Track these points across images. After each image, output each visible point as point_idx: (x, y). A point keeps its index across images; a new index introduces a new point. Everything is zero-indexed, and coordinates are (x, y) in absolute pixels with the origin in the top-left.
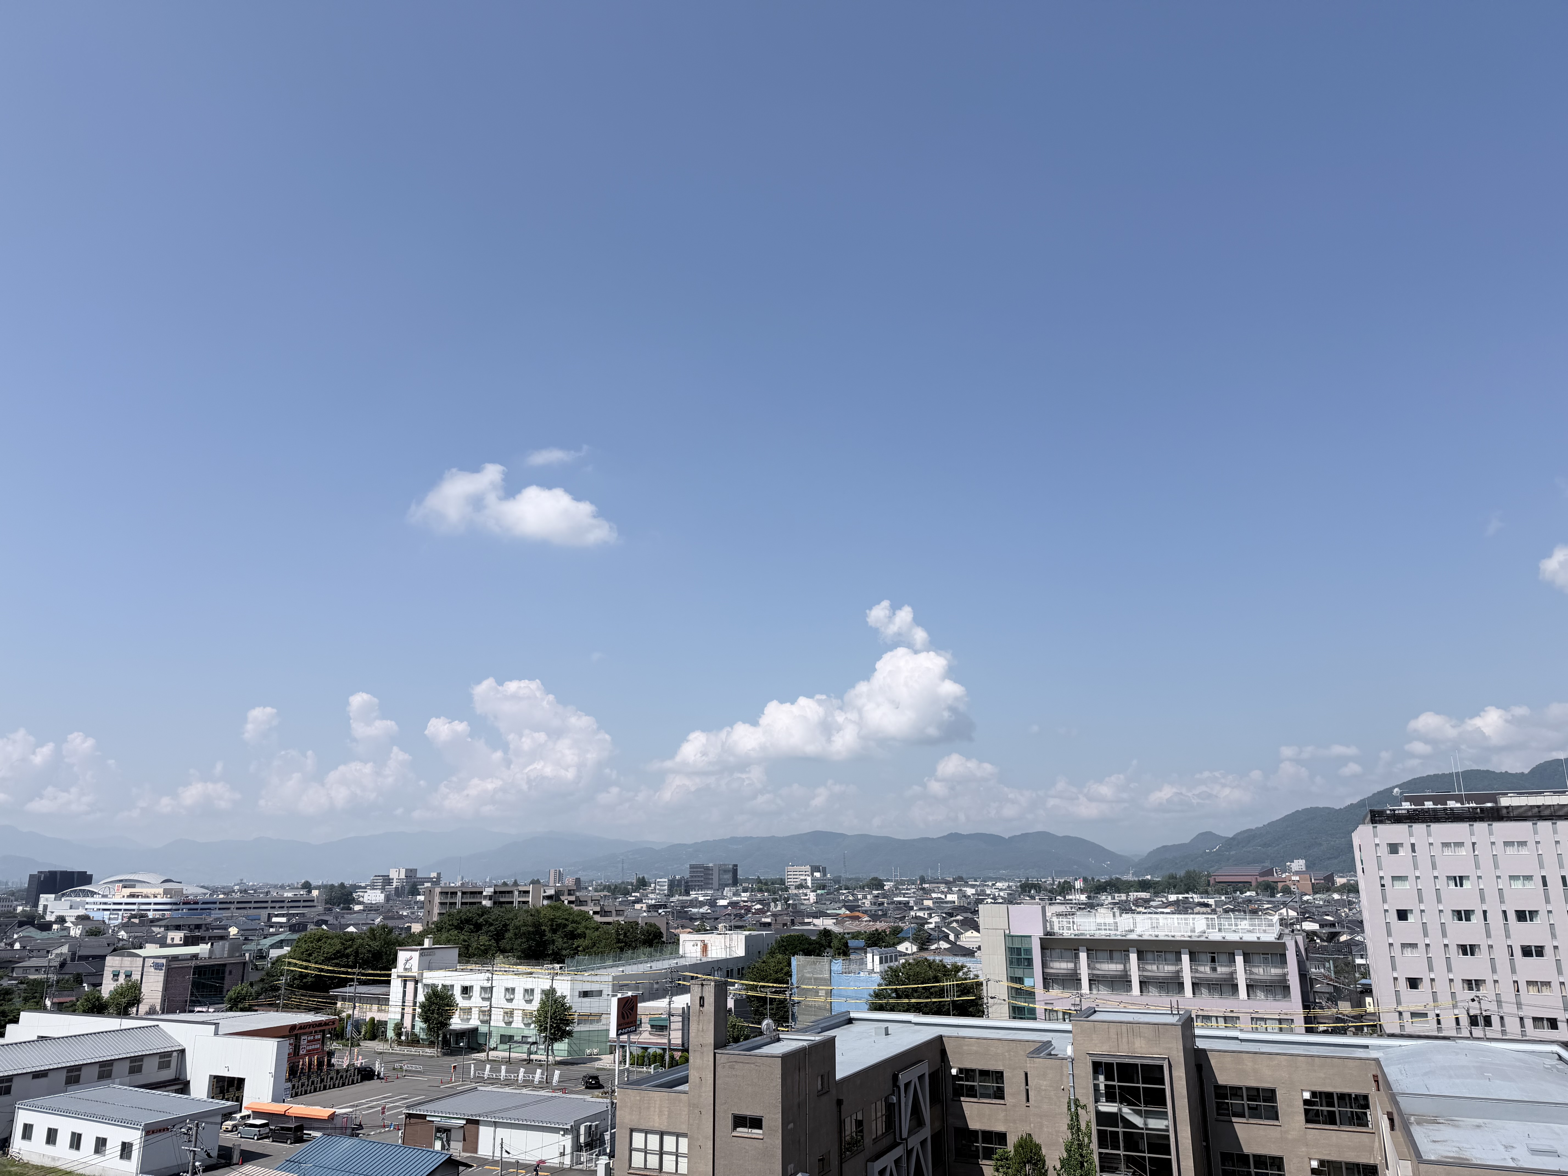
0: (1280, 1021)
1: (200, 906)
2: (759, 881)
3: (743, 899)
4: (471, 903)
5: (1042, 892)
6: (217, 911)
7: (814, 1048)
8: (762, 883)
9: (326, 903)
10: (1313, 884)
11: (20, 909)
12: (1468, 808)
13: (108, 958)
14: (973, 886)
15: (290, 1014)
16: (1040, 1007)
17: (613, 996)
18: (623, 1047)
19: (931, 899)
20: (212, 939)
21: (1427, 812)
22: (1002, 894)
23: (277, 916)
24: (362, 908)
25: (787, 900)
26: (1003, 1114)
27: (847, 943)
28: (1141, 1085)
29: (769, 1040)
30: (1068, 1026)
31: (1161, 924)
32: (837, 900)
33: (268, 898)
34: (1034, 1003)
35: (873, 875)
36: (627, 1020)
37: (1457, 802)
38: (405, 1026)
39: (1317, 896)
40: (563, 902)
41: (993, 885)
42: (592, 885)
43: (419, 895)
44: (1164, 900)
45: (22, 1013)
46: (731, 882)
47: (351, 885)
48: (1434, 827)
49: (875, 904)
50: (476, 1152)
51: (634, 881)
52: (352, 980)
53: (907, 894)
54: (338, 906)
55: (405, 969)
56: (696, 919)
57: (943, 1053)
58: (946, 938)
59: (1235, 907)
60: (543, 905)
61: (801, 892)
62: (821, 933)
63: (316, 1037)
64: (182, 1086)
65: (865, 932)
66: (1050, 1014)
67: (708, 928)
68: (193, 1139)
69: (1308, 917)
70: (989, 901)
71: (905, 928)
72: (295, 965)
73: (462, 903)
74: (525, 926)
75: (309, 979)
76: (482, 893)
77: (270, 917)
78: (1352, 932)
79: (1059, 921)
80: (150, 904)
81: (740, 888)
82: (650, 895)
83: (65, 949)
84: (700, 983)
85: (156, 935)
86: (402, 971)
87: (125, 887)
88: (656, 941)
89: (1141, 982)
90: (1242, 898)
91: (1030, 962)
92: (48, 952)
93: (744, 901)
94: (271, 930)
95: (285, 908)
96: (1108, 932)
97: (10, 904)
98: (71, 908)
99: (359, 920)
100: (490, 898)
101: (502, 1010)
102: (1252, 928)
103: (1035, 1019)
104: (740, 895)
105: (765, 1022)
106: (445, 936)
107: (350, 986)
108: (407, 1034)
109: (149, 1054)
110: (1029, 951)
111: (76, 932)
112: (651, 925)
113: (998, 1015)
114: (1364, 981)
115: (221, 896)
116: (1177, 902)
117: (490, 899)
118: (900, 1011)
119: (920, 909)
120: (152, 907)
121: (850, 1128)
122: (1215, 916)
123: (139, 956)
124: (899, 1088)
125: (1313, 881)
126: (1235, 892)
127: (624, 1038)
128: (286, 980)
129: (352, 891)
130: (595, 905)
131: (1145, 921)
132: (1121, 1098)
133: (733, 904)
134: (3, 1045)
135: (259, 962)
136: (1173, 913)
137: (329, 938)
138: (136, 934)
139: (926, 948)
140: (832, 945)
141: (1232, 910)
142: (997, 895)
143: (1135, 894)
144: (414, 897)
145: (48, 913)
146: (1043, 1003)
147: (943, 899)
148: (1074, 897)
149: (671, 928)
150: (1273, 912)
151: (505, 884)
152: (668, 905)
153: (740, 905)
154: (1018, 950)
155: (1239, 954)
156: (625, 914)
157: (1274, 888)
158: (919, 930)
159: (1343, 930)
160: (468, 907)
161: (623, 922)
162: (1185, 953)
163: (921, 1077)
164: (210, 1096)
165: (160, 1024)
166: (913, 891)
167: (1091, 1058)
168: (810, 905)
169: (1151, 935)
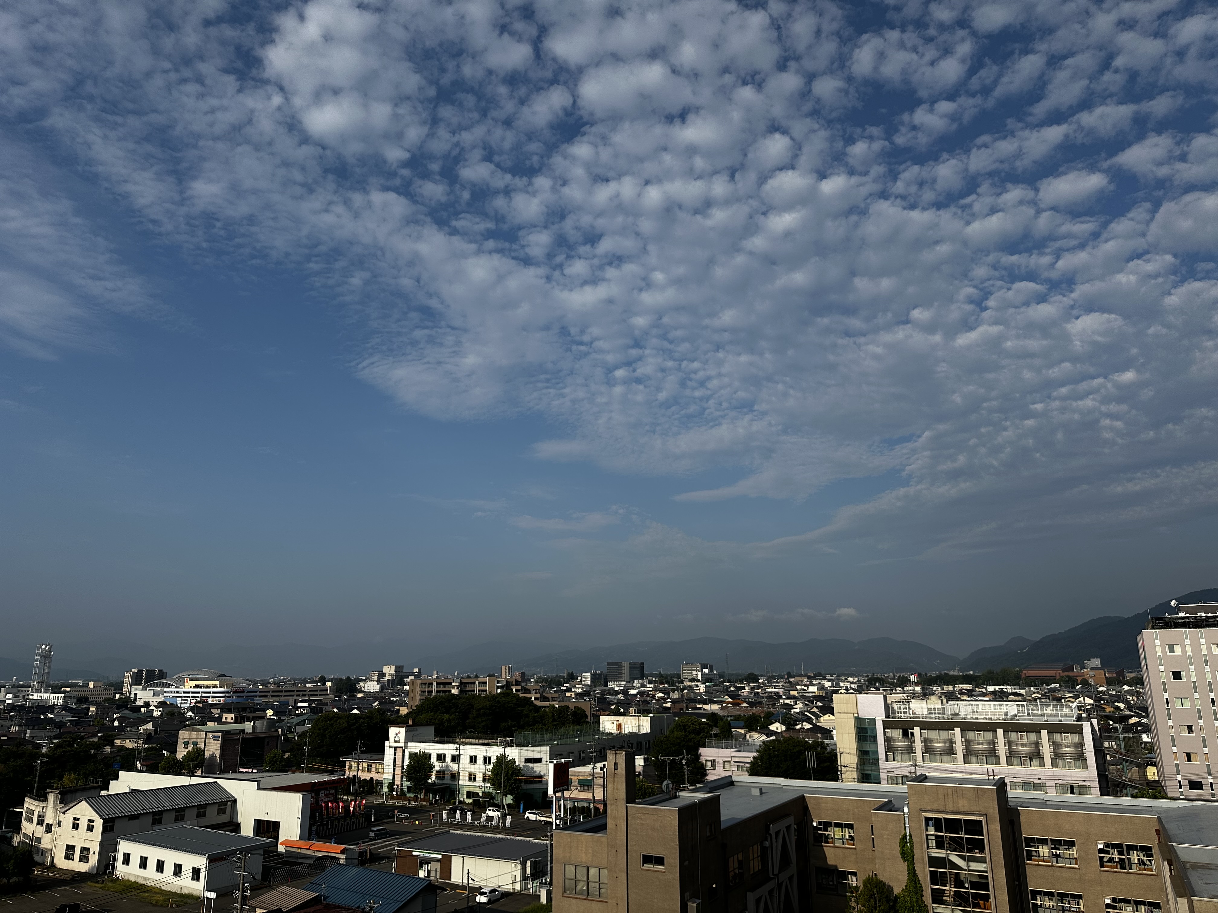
1: (245, 694)
2: (660, 676)
3: (648, 689)
4: (443, 692)
5: (885, 685)
6: (258, 698)
7: (704, 802)
8: (663, 677)
9: (336, 692)
10: (1107, 678)
11: (118, 696)
13: (180, 732)
14: (829, 680)
15: (311, 775)
16: (883, 776)
17: (550, 762)
18: (559, 802)
19: (797, 690)
20: (255, 719)
21: (1199, 619)
22: (853, 686)
23: (301, 701)
24: (363, 696)
25: (683, 690)
26: (855, 856)
27: (729, 724)
28: (964, 836)
29: (669, 797)
31: (980, 710)
32: (722, 690)
33: (295, 688)
34: (878, 770)
35: (750, 671)
36: (561, 781)
38: (396, 783)
39: (1109, 688)
40: (512, 690)
41: (846, 679)
42: (534, 678)
43: (405, 685)
44: (984, 690)
45: (120, 773)
46: (639, 676)
47: (356, 677)
49: (751, 693)
50: (450, 880)
51: (566, 675)
52: (356, 749)
53: (777, 686)
54: (346, 694)
55: (395, 741)
56: (613, 705)
57: (806, 808)
58: (809, 720)
59: (1042, 695)
60: (496, 693)
61: (693, 684)
62: (709, 716)
63: (331, 792)
64: (236, 827)
65: (745, 715)
66: (891, 779)
67: (622, 710)
68: (243, 866)
69: (1102, 705)
70: (843, 691)
71: (776, 712)
73: (437, 691)
74: (483, 709)
76: (451, 684)
78: (1138, 716)
79: (898, 707)
80: (209, 693)
81: (646, 681)
82: (577, 686)
83: (150, 726)
84: (615, 752)
85: (214, 715)
86: (393, 742)
87: (191, 681)
88: (582, 721)
89: (964, 754)
90: (1048, 689)
91: (875, 738)
92: (138, 728)
93: (650, 691)
94: (297, 712)
95: (307, 696)
96: (937, 715)
97: (111, 692)
98: (154, 696)
99: (361, 704)
100: (458, 687)
101: (467, 773)
102: (1055, 713)
103: (880, 783)
104: (646, 686)
105: (665, 783)
106: (424, 716)
107: (355, 754)
108: (397, 791)
109: (212, 803)
110: (874, 730)
111: (157, 713)
112: (578, 709)
113: (850, 780)
114: (1149, 755)
115: (261, 687)
116: (994, 693)
117: (457, 689)
118: (772, 776)
119: (787, 698)
120: (211, 695)
121: (733, 864)
122: (1024, 703)
123: (202, 731)
124: (770, 835)
125: (1107, 675)
126: (1042, 684)
127: (559, 794)
128: (308, 749)
129: (355, 682)
130: (536, 693)
131: (968, 707)
132: (948, 846)
133: (641, 693)
134: (107, 796)
135: (290, 736)
136: (990, 701)
137: (339, 718)
138: (200, 715)
139: (792, 727)
140: (718, 725)
141: (1040, 698)
142: (849, 687)
143: (960, 685)
144: (401, 687)
145: (138, 699)
146: (885, 771)
147: (805, 690)
148: (910, 688)
149: (594, 711)
150: (1073, 700)
151: (469, 677)
152: (592, 693)
153: (646, 694)
154: (866, 728)
155: (1044, 733)
156: (558, 700)
157: (1074, 681)
158: (787, 714)
159: (1132, 713)
160: (441, 694)
161: (557, 706)
162: (1000, 732)
163: (788, 828)
164: (255, 835)
165: (219, 781)
166: (781, 683)
167: (923, 814)
168: (700, 694)
169: (973, 718)
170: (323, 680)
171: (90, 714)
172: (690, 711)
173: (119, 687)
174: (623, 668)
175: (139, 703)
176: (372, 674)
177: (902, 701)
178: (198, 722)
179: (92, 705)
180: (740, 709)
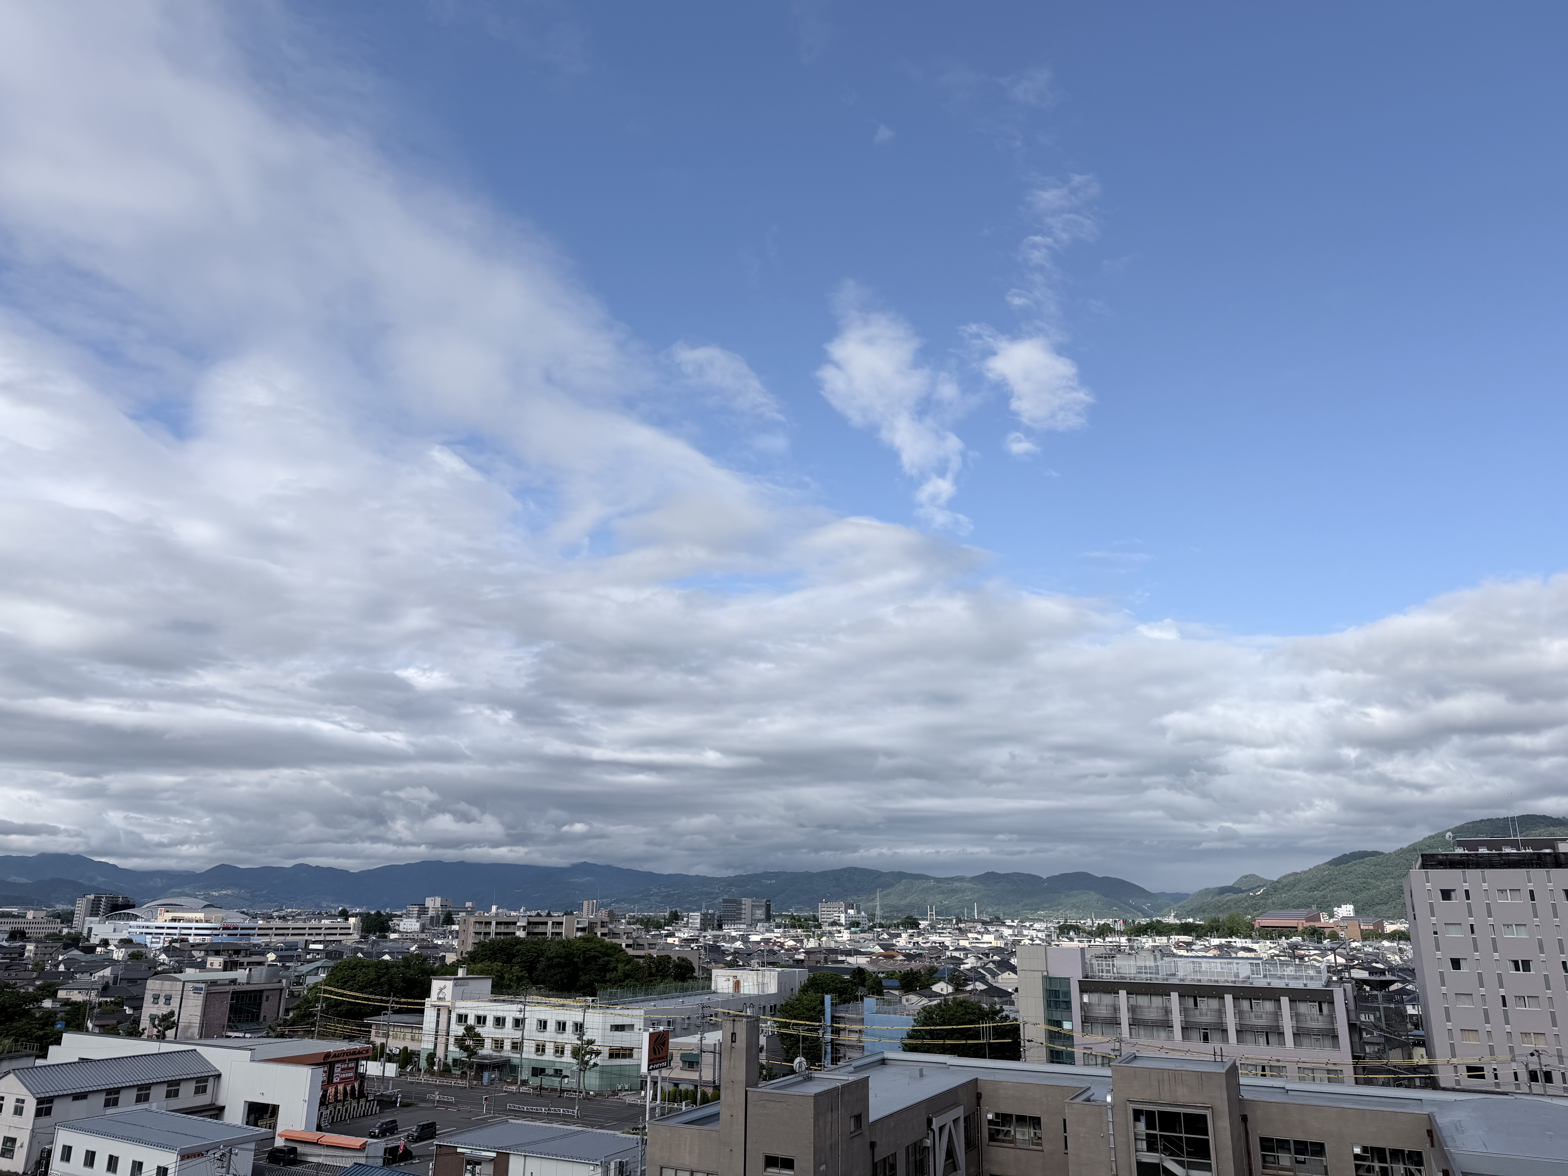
0: (1329, 1071)
1: (239, 931)
2: (792, 917)
3: (775, 935)
4: (505, 934)
5: (1081, 934)
6: (256, 937)
7: (847, 1087)
8: (795, 919)
9: (362, 931)
10: (1362, 930)
11: (65, 931)
12: (1525, 853)
13: (149, 982)
14: (1010, 927)
15: (324, 1042)
16: (1078, 1052)
17: (645, 1030)
18: (655, 1083)
19: (967, 939)
20: (251, 965)
21: (1481, 857)
22: (1040, 935)
23: (314, 942)
24: (397, 937)
25: (820, 937)
26: (1041, 1161)
27: (881, 982)
28: (1184, 1135)
29: (801, 1078)
30: (1108, 1072)
31: (1203, 969)
32: (871, 938)
33: (307, 925)
34: (1072, 1046)
35: (908, 914)
36: (658, 1056)
37: (1512, 847)
38: (437, 1055)
39: (1366, 943)
40: (596, 933)
41: (1031, 926)
42: (625, 918)
43: (454, 924)
44: (1206, 943)
45: (64, 1035)
46: (763, 917)
47: (388, 913)
48: (1489, 872)
49: (910, 942)
51: (667, 915)
52: (386, 1008)
53: (942, 933)
54: (374, 934)
55: (439, 999)
56: (728, 955)
57: (979, 1096)
58: (983, 979)
59: (1280, 952)
60: (576, 937)
61: (834, 929)
62: (854, 971)
63: (350, 1065)
64: (217, 1111)
65: (900, 972)
66: (1089, 1058)
67: (741, 963)
68: (226, 1165)
69: (1356, 965)
70: (1027, 942)
71: (941, 968)
72: (331, 992)
73: (497, 934)
74: (557, 957)
75: (344, 1008)
76: (515, 923)
77: (307, 943)
78: (1404, 981)
79: (1098, 964)
80: (191, 928)
81: (773, 924)
82: (682, 930)
83: (107, 972)
84: (732, 1019)
85: (196, 960)
86: (436, 1000)
87: (167, 911)
88: (688, 976)
89: (1183, 1028)
90: (1287, 943)
91: (1068, 1003)
92: (91, 975)
93: (777, 937)
94: (308, 957)
95: (322, 935)
96: (1149, 976)
97: (56, 926)
98: (114, 931)
99: (395, 948)
100: (524, 928)
101: (534, 1042)
102: (1298, 974)
103: (1074, 1064)
104: (773, 931)
105: (797, 1060)
106: (480, 965)
107: (384, 1014)
108: (439, 1065)
109: (187, 1079)
110: (1068, 994)
111: (119, 954)
112: (683, 960)
113: (1036, 1059)
114: (1416, 1032)
115: (260, 922)
116: (1219, 947)
117: (524, 930)
118: (935, 1053)
119: (956, 950)
120: (193, 931)
121: (883, 1169)
122: (1260, 962)
123: (179, 980)
124: (933, 1130)
125: (1362, 927)
126: (1280, 937)
127: (655, 1073)
128: (322, 1007)
129: (387, 918)
130: (627, 938)
131: (1188, 965)
132: (1162, 1147)
133: (767, 941)
134: (45, 1067)
135: (296, 989)
136: (1214, 957)
137: (364, 967)
138: (177, 958)
139: (962, 988)
140: (866, 984)
141: (1278, 956)
142: (1035, 936)
143: (1177, 937)
144: (449, 927)
145: (92, 936)
146: (1082, 1047)
147: (979, 939)
148: (1114, 940)
149: (703, 963)
150: (1320, 959)
151: (538, 915)
152: (701, 939)
153: (773, 941)
154: (1056, 992)
155: (1285, 1001)
156: (658, 947)
157: (1321, 934)
158: (955, 970)
159: (1394, 978)
160: (502, 937)
161: (655, 956)
162: (1229, 998)
163: (955, 1121)
164: (245, 1123)
165: (198, 1048)
166: (948, 930)
167: (1131, 1105)
168: (843, 943)
169: (1193, 980)
170: (345, 915)
171: (26, 954)
172: (830, 965)
173: (67, 918)
174: (743, 907)
175: (94, 940)
176: (410, 908)
177: (1104, 956)
178: (173, 968)
179: (30, 942)
180: (894, 964)
